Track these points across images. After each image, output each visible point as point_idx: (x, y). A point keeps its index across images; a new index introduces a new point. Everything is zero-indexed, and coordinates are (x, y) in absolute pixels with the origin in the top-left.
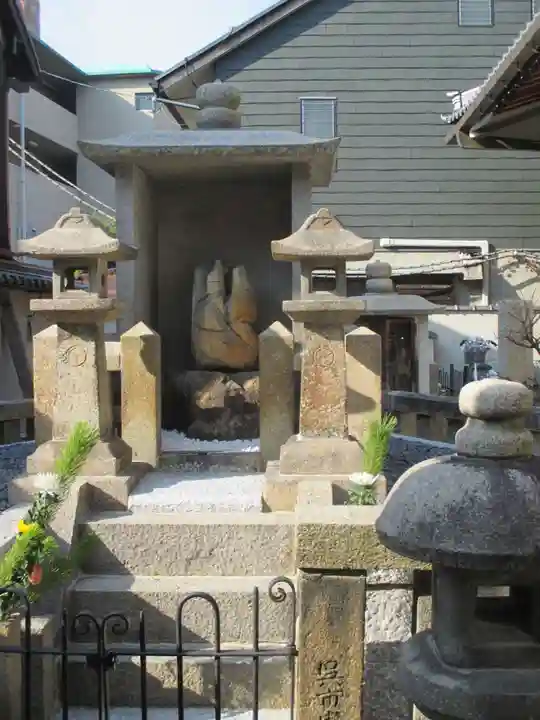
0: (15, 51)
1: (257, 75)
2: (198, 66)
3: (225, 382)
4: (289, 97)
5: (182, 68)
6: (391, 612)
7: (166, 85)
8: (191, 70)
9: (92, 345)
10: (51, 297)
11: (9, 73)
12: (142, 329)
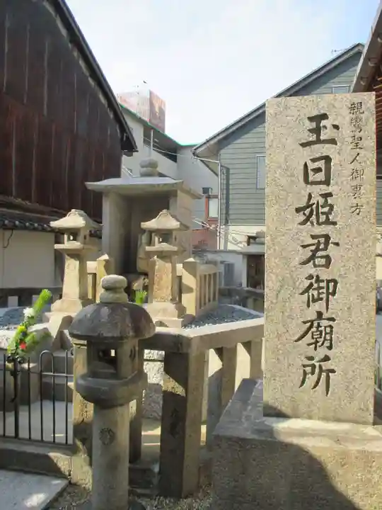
0: (125, 139)
1: (237, 146)
2: (212, 142)
3: (144, 279)
4: (252, 155)
5: (205, 143)
6: (155, 371)
7: (198, 151)
8: (208, 145)
9: (78, 262)
10: (64, 243)
11: (123, 148)
12: (106, 257)
